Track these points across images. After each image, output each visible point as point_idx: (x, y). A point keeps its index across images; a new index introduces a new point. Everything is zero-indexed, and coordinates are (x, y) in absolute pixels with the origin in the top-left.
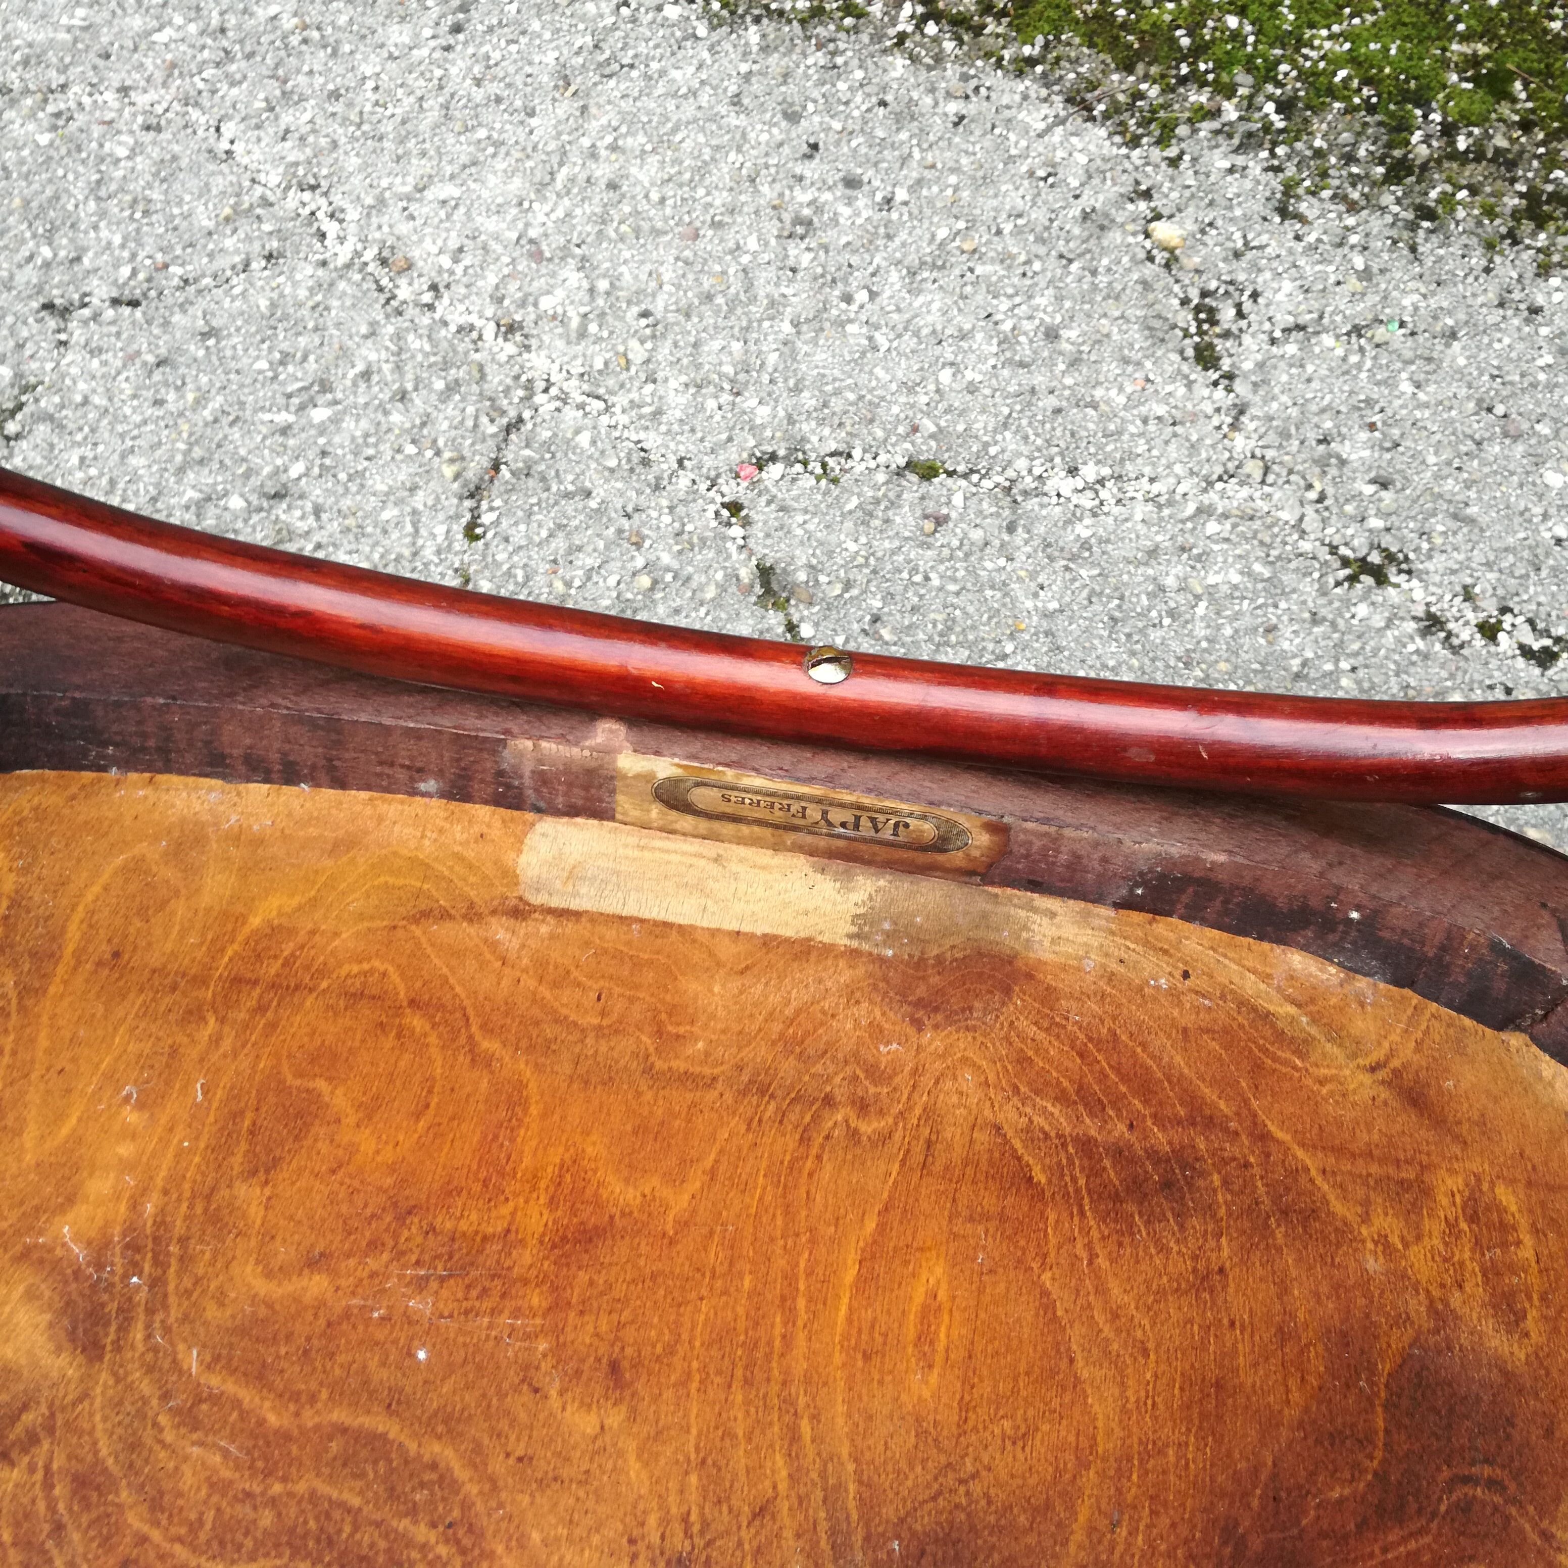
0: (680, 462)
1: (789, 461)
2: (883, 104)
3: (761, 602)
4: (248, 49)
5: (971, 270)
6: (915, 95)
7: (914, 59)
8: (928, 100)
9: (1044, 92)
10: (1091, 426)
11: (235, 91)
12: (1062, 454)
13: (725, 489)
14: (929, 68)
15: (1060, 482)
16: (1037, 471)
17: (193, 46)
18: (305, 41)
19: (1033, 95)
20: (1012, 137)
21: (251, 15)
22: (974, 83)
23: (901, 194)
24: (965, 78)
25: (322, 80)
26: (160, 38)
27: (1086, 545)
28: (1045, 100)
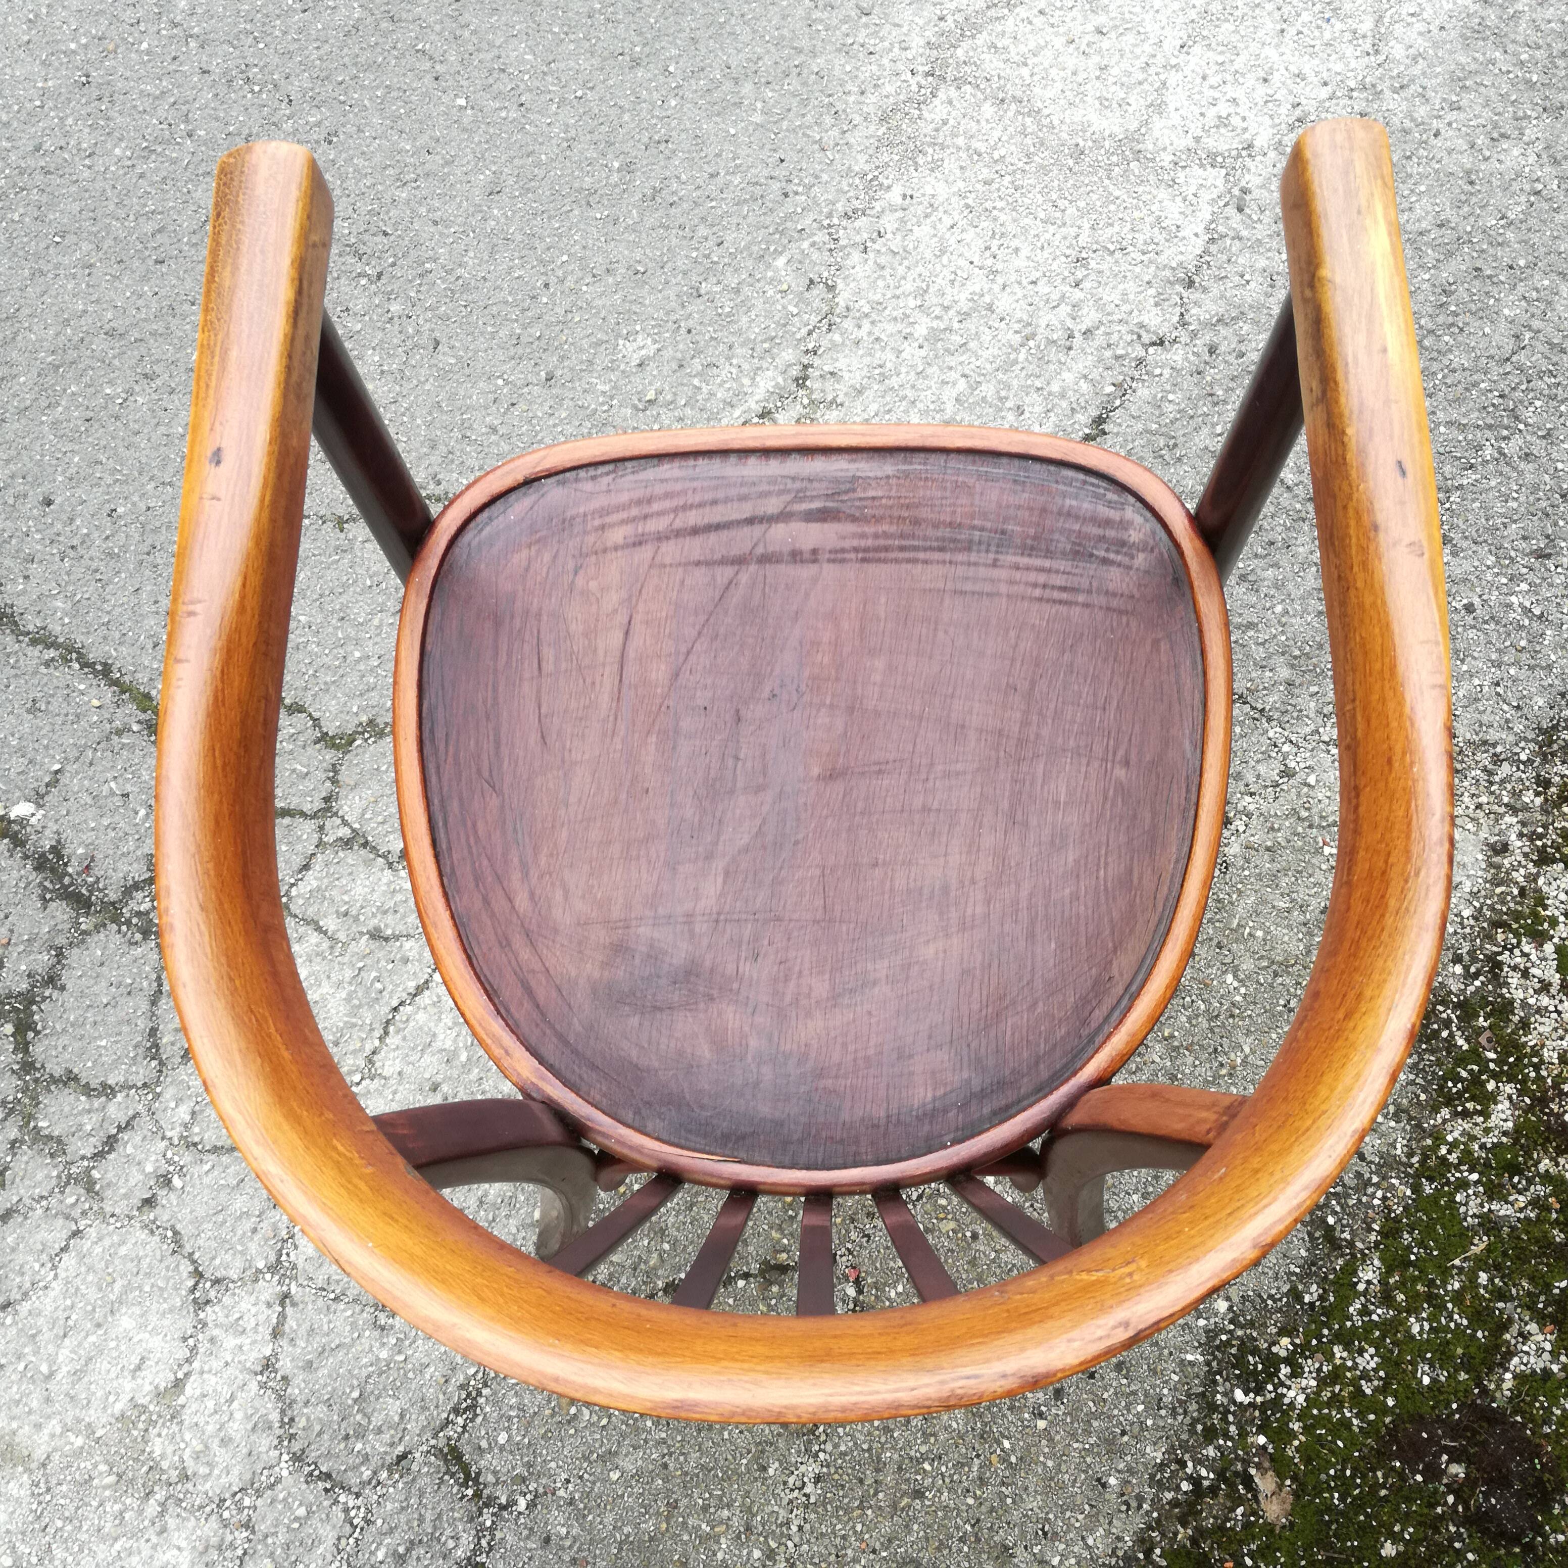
0: (868, 1236)
1: (856, 1302)
2: (1124, 1433)
3: (766, 1262)
4: (1217, 1030)
5: (978, 1456)
6: (1129, 1458)
7: (1162, 1466)
8: (1121, 1466)
9: (1120, 1553)
10: (846, 1501)
11: (1184, 1019)
12: (829, 1474)
13: (844, 1259)
14: (1152, 1476)
15: (811, 1469)
16: (821, 1455)
17: (1222, 997)
18: (1222, 1065)
19: (1120, 1545)
20: (1081, 1517)
21: (1247, 1035)
22: (1134, 1504)
23: (1041, 1424)
24: (1140, 1499)
25: (1187, 1071)
26: (1229, 978)
27: (764, 1469)
28: (1114, 1551)
